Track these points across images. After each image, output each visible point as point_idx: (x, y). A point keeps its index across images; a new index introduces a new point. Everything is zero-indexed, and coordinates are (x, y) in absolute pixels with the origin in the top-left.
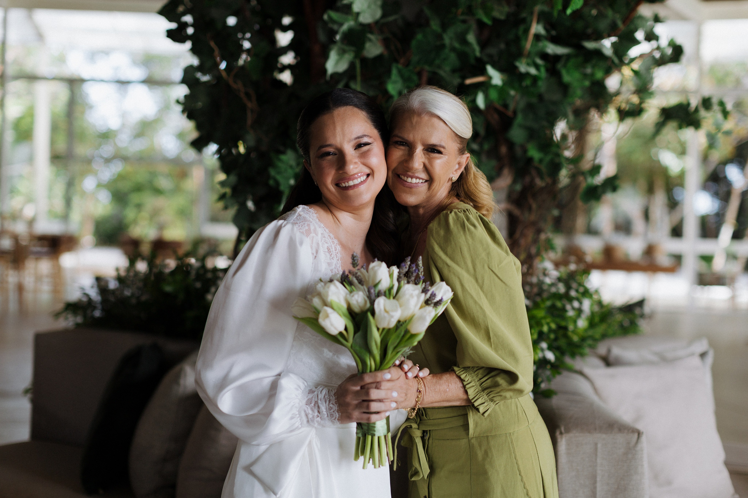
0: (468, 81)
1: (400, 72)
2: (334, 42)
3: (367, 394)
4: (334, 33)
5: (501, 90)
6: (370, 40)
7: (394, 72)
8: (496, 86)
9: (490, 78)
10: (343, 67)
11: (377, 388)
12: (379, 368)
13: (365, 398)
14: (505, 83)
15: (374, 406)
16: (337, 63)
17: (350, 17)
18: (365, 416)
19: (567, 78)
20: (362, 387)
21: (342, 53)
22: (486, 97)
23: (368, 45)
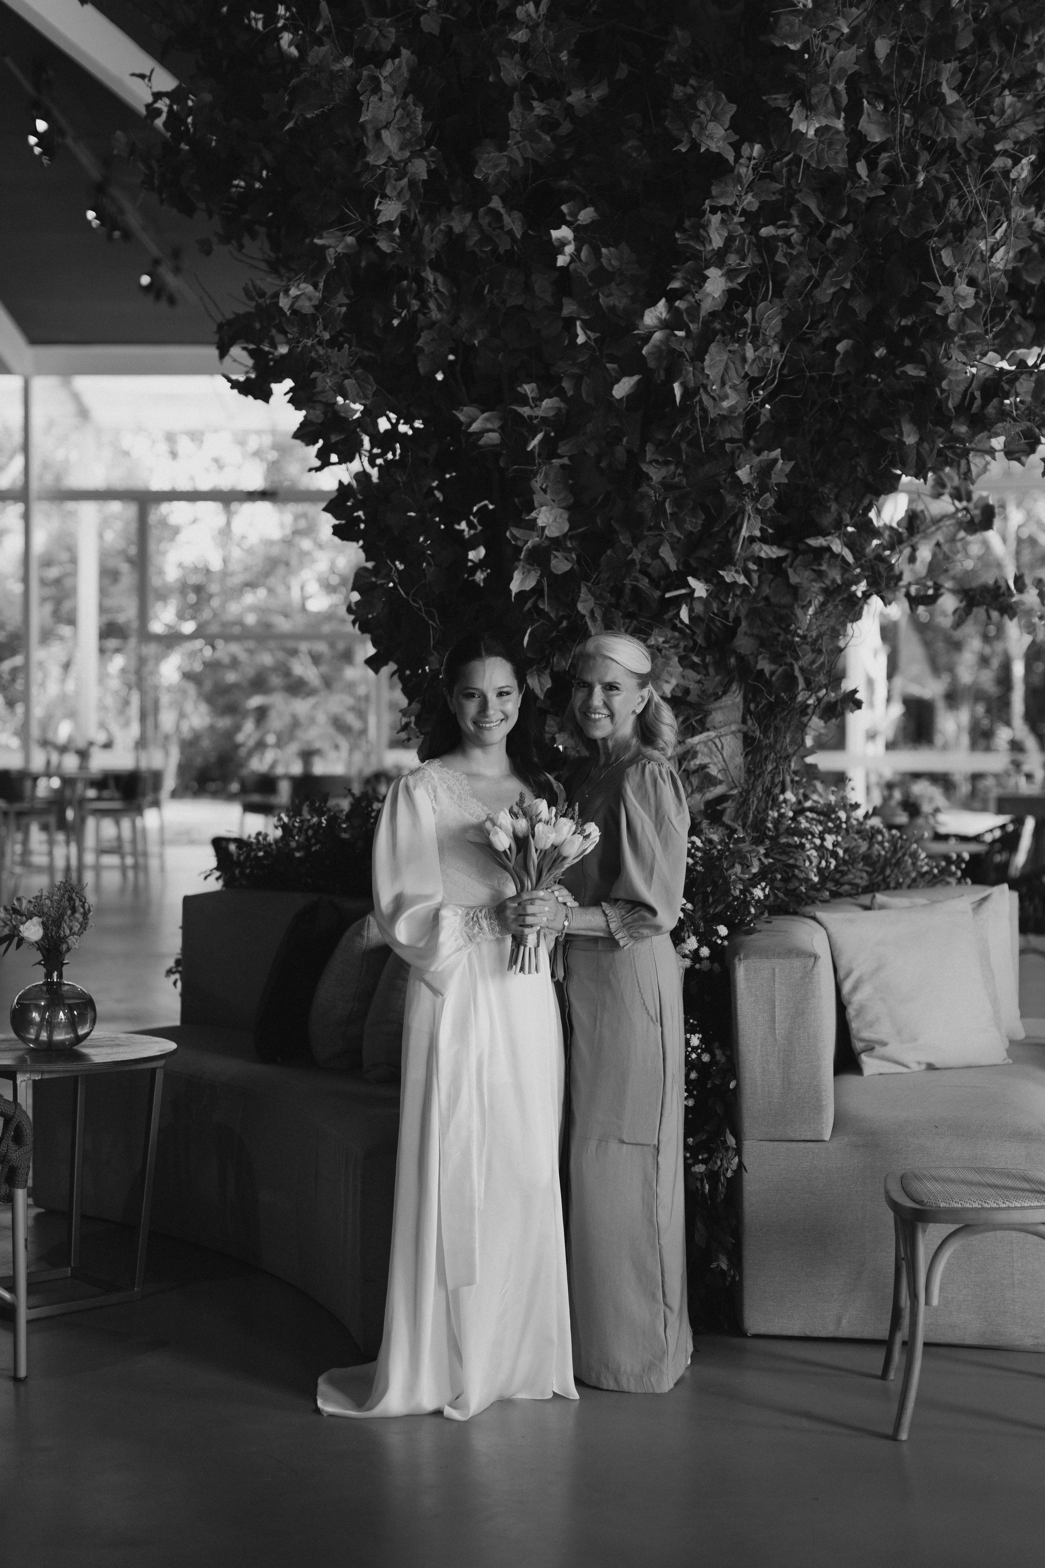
0: (668, 595)
1: (589, 590)
2: (519, 560)
3: (524, 909)
4: (519, 550)
5: (706, 602)
6: (556, 557)
7: (584, 590)
8: (700, 598)
9: (693, 591)
10: (529, 585)
11: (532, 904)
12: (535, 888)
13: (521, 912)
14: (710, 594)
15: (529, 920)
16: (523, 581)
17: (535, 534)
18: (521, 928)
19: (794, 579)
20: (519, 904)
21: (526, 574)
22: (691, 610)
23: (554, 562)
